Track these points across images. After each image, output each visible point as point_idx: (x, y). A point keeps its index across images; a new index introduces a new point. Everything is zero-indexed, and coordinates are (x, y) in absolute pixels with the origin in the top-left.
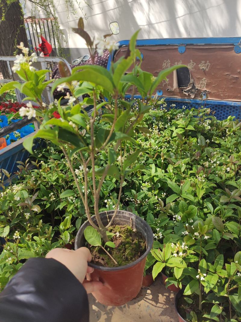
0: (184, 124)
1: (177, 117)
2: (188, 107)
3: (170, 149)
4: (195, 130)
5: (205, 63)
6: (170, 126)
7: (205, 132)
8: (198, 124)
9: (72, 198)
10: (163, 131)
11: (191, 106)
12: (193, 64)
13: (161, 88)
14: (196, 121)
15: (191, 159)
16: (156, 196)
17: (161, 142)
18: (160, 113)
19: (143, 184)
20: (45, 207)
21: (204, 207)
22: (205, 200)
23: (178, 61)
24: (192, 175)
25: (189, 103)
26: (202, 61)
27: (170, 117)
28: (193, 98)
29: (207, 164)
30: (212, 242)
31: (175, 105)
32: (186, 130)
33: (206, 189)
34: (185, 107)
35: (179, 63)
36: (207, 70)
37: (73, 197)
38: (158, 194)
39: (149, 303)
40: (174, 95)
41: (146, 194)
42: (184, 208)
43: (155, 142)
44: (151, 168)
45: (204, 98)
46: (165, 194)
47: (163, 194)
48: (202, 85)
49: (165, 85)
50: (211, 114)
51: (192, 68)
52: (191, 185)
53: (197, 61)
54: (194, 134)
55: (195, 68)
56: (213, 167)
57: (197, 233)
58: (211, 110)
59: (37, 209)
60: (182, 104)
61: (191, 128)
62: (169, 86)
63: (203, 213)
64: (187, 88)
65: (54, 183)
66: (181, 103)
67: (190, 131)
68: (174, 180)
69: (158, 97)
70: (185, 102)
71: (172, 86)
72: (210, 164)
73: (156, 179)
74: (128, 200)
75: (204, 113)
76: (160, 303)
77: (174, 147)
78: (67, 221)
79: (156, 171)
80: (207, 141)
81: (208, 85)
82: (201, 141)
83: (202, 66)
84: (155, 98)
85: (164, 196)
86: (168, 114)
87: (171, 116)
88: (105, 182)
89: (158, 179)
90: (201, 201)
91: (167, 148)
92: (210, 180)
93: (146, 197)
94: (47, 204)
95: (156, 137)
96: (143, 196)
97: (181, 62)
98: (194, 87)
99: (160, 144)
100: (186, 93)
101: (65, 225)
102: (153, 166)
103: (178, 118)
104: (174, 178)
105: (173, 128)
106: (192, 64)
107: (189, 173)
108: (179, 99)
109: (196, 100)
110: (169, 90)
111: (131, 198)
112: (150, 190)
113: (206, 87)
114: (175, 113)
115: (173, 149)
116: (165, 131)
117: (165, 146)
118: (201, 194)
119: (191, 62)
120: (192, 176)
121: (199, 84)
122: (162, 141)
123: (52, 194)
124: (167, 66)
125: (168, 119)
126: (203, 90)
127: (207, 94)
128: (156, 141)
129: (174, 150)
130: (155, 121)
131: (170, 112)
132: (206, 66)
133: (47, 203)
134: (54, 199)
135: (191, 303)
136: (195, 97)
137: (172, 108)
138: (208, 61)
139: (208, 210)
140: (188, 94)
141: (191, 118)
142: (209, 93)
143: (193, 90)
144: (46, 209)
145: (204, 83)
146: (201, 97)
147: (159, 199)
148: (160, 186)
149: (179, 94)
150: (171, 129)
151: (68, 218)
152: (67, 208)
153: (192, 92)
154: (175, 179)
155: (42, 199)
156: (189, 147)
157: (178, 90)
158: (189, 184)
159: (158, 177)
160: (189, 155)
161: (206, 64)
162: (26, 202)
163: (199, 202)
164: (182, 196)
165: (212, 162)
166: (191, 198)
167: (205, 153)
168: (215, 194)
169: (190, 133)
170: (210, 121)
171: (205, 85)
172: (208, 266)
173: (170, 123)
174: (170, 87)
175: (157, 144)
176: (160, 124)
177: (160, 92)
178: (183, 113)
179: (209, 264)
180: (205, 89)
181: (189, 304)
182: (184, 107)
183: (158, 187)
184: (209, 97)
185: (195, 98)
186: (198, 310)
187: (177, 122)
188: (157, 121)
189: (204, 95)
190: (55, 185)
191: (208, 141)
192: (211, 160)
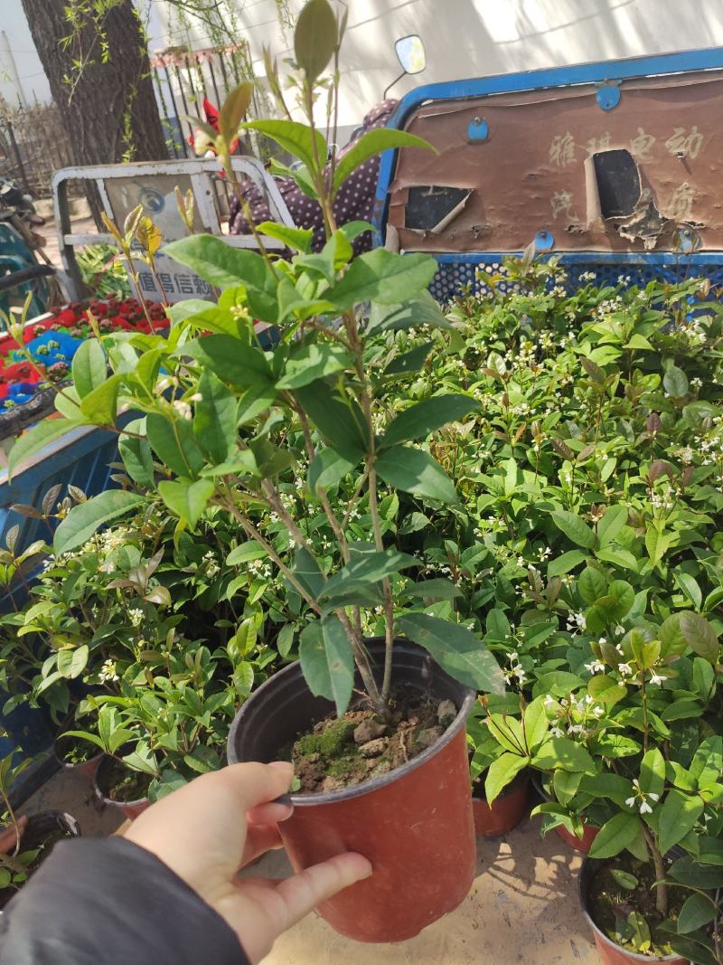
0: (618, 330)
1: (596, 311)
2: (639, 280)
3: (573, 413)
4: (653, 349)
5: (686, 135)
6: (574, 342)
7: (690, 355)
8: (666, 330)
9: (259, 563)
10: (554, 359)
11: (649, 276)
12: (647, 140)
13: (549, 224)
14: (659, 320)
15: (636, 439)
16: (521, 559)
17: (541, 390)
18: (541, 302)
19: (482, 523)
20: (195, 592)
21: (675, 588)
22: (678, 567)
23: (598, 136)
24: (635, 489)
25: (641, 266)
26: (676, 130)
27: (576, 313)
28: (650, 248)
29: (687, 454)
30: (688, 698)
31: (593, 276)
32: (623, 349)
33: (683, 533)
34: (628, 278)
35: (601, 142)
36: (693, 156)
37: (265, 563)
38: (526, 552)
39: (506, 883)
40: (591, 243)
41: (489, 553)
42: (597, 589)
43: (524, 393)
44: (504, 473)
45: (687, 245)
46: (548, 550)
47: (541, 550)
48: (678, 206)
49: (559, 214)
50: (711, 297)
51: (645, 154)
52: (629, 522)
53: (662, 130)
54: (652, 362)
55: (653, 152)
56: (706, 462)
57: (627, 665)
58: (712, 283)
59: (160, 596)
60: (618, 270)
61: (640, 342)
62: (573, 216)
63: (668, 609)
64: (630, 219)
65: (214, 524)
66: (615, 266)
67: (640, 353)
68: (577, 509)
69: (537, 253)
70: (625, 262)
71: (583, 216)
72: (698, 454)
73: (518, 506)
74: (432, 571)
75: (683, 294)
76: (538, 884)
77: (583, 407)
78: (247, 632)
79: (520, 480)
80: (693, 382)
81: (697, 205)
82: (674, 382)
83: (675, 146)
84: (527, 258)
85: (546, 557)
86: (569, 304)
87: (579, 310)
88: (359, 516)
89: (523, 504)
90: (664, 572)
91: (561, 410)
92: (698, 505)
93: (489, 561)
94: (199, 586)
95: (526, 379)
96: (480, 557)
97: (608, 138)
98: (652, 214)
99: (539, 397)
100: (628, 236)
101: (242, 645)
102: (511, 466)
103: (600, 314)
104: (577, 499)
105: (585, 348)
106: (645, 142)
107: (627, 485)
108: (607, 257)
109: (663, 257)
110: (573, 229)
111: (441, 565)
112: (501, 539)
113: (693, 211)
114: (593, 300)
115: (582, 412)
116: (560, 357)
117: (556, 405)
118: (660, 546)
119: (638, 135)
120: (636, 494)
121: (669, 203)
122: (545, 388)
123: (210, 554)
124: (564, 152)
125: (569, 319)
126: (683, 220)
127: (694, 232)
128: (527, 389)
129: (585, 416)
130: (528, 328)
131: (575, 299)
132: (690, 143)
133: (200, 582)
134: (217, 568)
135: (633, 887)
136: (657, 246)
137: (584, 283)
138: (695, 128)
139: (685, 599)
140: (637, 238)
141: (644, 310)
142: (705, 230)
143: (652, 225)
144: (197, 598)
145: (684, 197)
146: (676, 242)
147: (530, 566)
148: (532, 527)
149: (607, 240)
150: (579, 351)
151: (251, 622)
152: (247, 594)
153: (647, 231)
154: (580, 503)
155: (184, 570)
156: (631, 404)
157: (603, 227)
158: (623, 517)
159: (526, 501)
160: (629, 427)
161: (690, 139)
162: (133, 578)
163: (655, 574)
164: (597, 554)
165: (705, 446)
166: (628, 560)
167: (684, 423)
168: (712, 549)
169: (642, 360)
170: (711, 319)
171: (690, 206)
172: (669, 769)
173: (575, 334)
174: (577, 220)
175: (529, 399)
176: (544, 336)
177: (544, 237)
178: (619, 298)
179: (674, 764)
180: (690, 218)
181: (624, 892)
182: (624, 279)
183: (528, 531)
184: (704, 244)
185: (660, 249)
186: (655, 909)
187: (597, 328)
188: (534, 329)
189: (688, 236)
190: (216, 529)
191: (697, 382)
192: (701, 441)
